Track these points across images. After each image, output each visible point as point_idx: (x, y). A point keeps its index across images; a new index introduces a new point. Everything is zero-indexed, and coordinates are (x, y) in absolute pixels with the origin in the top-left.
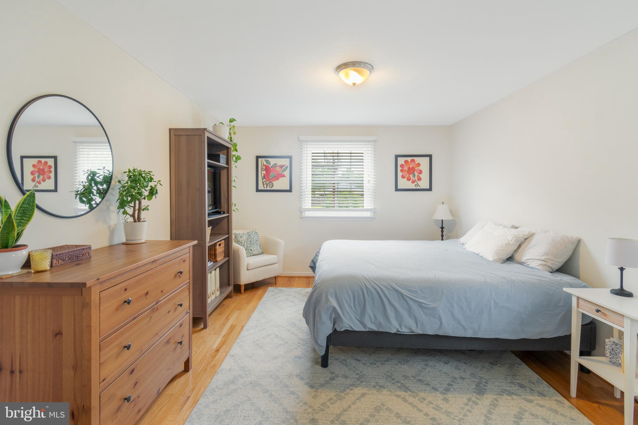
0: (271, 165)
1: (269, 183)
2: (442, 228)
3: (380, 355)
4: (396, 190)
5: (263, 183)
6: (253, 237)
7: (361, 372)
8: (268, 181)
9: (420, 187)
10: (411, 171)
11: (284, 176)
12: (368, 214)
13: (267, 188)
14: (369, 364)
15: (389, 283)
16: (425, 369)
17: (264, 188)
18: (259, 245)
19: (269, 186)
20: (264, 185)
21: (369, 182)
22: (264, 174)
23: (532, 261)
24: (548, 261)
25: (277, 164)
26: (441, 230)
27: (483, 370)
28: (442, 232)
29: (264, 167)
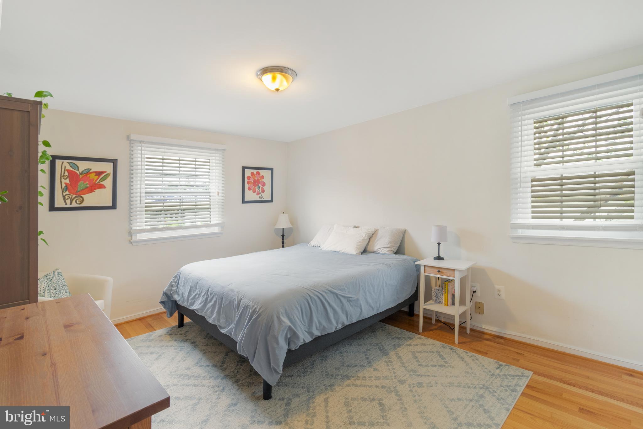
0: (81, 170)
1: (75, 198)
2: (283, 236)
3: (303, 363)
4: (243, 203)
5: (64, 197)
6: (56, 280)
7: (304, 384)
8: (74, 194)
9: (263, 199)
10: (256, 183)
11: (102, 187)
12: (216, 230)
13: (71, 204)
14: (303, 375)
15: (325, 287)
16: (342, 355)
17: (66, 204)
18: (68, 291)
19: (76, 202)
20: (67, 201)
21: (218, 194)
22: (65, 183)
23: (382, 249)
24: (392, 247)
25: (91, 169)
26: (282, 237)
27: (373, 338)
28: (283, 239)
29: (66, 174)
